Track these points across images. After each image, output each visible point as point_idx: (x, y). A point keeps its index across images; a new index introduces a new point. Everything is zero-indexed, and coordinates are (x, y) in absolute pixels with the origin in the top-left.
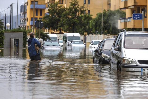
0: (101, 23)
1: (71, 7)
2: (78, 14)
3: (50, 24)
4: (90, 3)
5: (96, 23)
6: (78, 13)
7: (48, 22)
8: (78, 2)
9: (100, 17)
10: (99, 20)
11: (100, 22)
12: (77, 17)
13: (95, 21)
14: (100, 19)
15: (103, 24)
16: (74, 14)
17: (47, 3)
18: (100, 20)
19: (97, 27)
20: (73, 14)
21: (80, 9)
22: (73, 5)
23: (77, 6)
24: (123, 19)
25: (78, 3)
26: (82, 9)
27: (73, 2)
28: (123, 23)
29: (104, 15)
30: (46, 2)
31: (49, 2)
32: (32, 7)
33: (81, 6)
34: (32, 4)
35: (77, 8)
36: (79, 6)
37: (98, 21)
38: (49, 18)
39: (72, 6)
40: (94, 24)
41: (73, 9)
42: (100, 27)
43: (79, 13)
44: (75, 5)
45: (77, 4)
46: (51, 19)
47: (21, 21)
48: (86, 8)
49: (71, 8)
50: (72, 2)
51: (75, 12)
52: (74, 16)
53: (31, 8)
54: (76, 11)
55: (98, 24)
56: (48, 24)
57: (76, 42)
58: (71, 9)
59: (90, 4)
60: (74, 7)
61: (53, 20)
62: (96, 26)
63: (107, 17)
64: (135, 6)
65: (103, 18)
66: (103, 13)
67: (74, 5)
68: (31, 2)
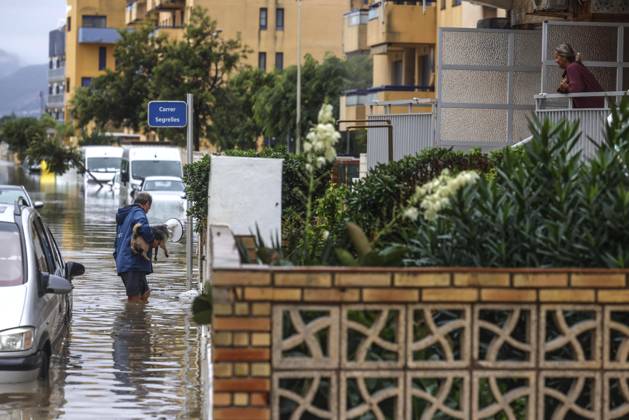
0: (294, 107)
1: (189, 43)
2: (217, 70)
3: (121, 106)
4: (283, 25)
5: (277, 105)
6: (216, 65)
7: (113, 99)
8: (215, 22)
9: (290, 84)
10: (288, 95)
11: (290, 100)
12: (212, 82)
13: (271, 98)
14: (292, 90)
15: (301, 108)
16: (198, 71)
17: (131, 24)
18: (292, 95)
19: (280, 123)
20: (194, 72)
21: (222, 51)
22: (196, 36)
23: (209, 41)
24: (354, 94)
25: (213, 28)
26: (231, 53)
27: (198, 26)
28: (355, 108)
29: (307, 77)
30: (127, 21)
31: (137, 20)
32: (84, 38)
33: (226, 39)
34: (83, 26)
35: (210, 48)
36: (218, 40)
37: (284, 97)
38: (117, 82)
39: (191, 41)
40: (268, 108)
41: (197, 53)
42: (291, 122)
43: (219, 67)
44: (204, 36)
45: (209, 34)
46: (123, 87)
47: (51, 89)
48: (246, 46)
49: (187, 49)
50: (192, 23)
51: (205, 63)
52: (200, 79)
53: (80, 40)
54: (207, 57)
55: (283, 109)
56: (113, 107)
57: (158, 184)
58: (187, 52)
59: (283, 30)
60: (198, 43)
61: (131, 92)
62: (275, 116)
63: (317, 82)
64: (389, 44)
65: (302, 85)
66: (302, 69)
67: (199, 37)
68: (80, 17)
